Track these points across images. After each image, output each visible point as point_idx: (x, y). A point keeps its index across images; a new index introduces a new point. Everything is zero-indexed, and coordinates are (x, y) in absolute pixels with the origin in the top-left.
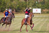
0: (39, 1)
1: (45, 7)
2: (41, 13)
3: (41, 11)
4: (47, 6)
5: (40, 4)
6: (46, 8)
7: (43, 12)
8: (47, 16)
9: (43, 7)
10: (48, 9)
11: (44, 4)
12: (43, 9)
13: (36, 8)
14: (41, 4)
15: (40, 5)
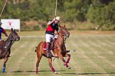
0: (15, 3)
1: (31, 15)
2: (21, 31)
3: (21, 25)
4: (35, 14)
5: (18, 9)
6: (32, 17)
7: (26, 27)
8: (35, 36)
9: (25, 15)
10: (36, 20)
11: (28, 9)
12: (25, 20)
13: (8, 18)
14: (20, 8)
15: (18, 11)
